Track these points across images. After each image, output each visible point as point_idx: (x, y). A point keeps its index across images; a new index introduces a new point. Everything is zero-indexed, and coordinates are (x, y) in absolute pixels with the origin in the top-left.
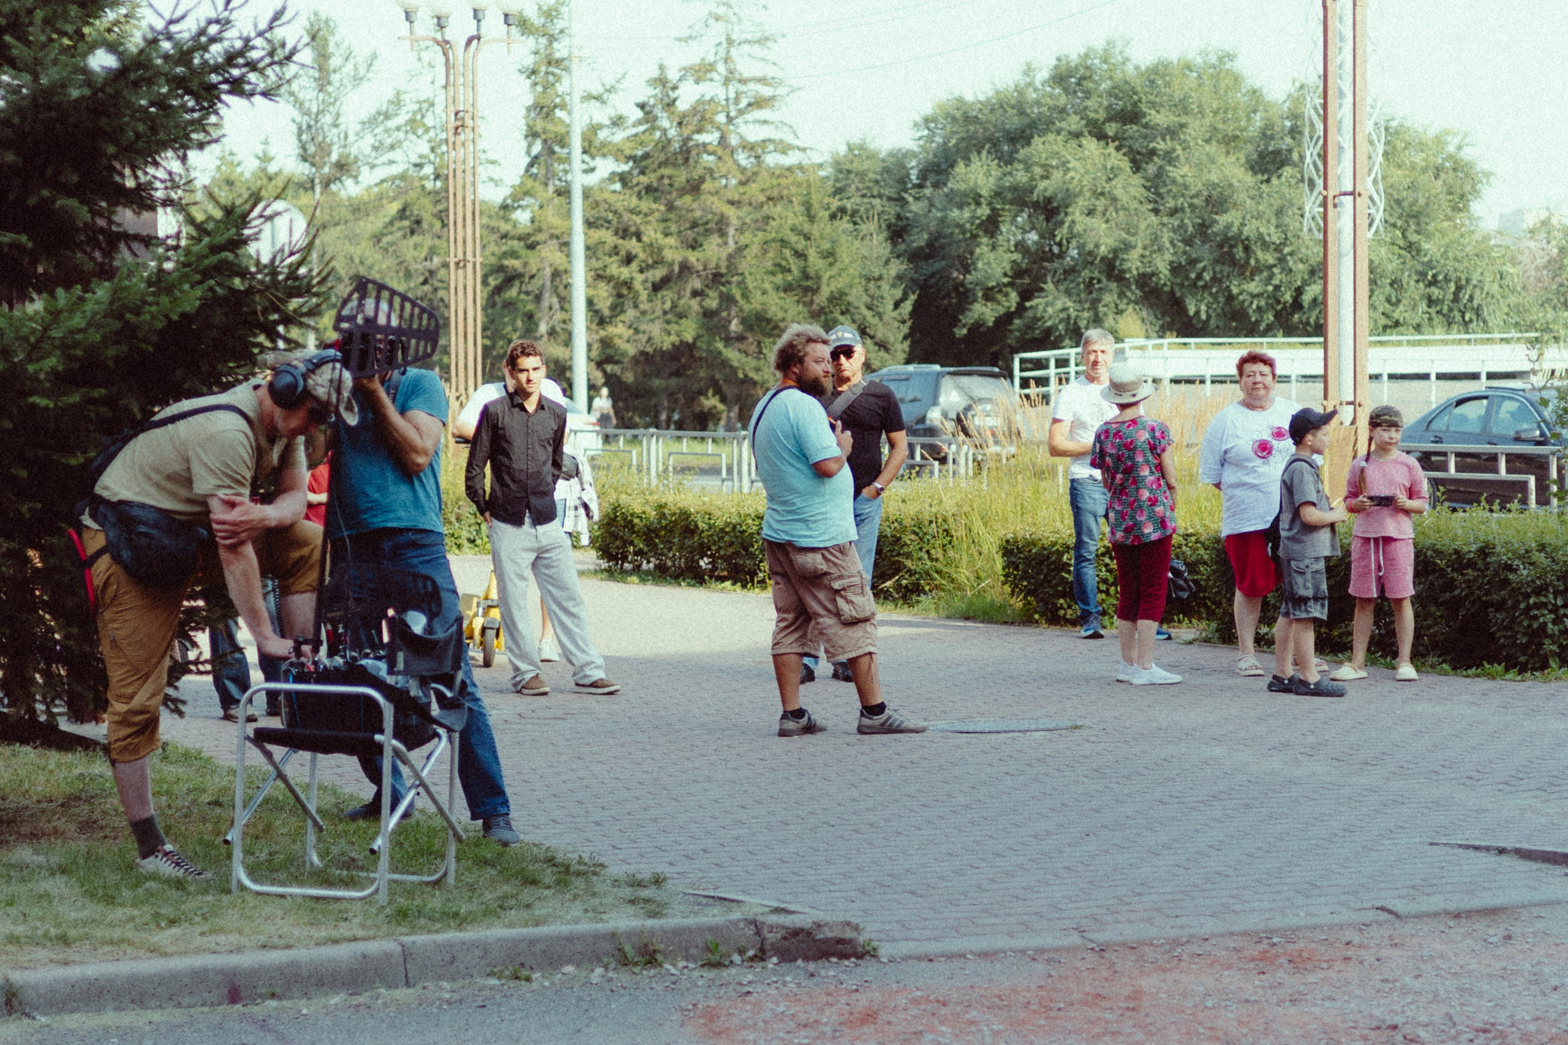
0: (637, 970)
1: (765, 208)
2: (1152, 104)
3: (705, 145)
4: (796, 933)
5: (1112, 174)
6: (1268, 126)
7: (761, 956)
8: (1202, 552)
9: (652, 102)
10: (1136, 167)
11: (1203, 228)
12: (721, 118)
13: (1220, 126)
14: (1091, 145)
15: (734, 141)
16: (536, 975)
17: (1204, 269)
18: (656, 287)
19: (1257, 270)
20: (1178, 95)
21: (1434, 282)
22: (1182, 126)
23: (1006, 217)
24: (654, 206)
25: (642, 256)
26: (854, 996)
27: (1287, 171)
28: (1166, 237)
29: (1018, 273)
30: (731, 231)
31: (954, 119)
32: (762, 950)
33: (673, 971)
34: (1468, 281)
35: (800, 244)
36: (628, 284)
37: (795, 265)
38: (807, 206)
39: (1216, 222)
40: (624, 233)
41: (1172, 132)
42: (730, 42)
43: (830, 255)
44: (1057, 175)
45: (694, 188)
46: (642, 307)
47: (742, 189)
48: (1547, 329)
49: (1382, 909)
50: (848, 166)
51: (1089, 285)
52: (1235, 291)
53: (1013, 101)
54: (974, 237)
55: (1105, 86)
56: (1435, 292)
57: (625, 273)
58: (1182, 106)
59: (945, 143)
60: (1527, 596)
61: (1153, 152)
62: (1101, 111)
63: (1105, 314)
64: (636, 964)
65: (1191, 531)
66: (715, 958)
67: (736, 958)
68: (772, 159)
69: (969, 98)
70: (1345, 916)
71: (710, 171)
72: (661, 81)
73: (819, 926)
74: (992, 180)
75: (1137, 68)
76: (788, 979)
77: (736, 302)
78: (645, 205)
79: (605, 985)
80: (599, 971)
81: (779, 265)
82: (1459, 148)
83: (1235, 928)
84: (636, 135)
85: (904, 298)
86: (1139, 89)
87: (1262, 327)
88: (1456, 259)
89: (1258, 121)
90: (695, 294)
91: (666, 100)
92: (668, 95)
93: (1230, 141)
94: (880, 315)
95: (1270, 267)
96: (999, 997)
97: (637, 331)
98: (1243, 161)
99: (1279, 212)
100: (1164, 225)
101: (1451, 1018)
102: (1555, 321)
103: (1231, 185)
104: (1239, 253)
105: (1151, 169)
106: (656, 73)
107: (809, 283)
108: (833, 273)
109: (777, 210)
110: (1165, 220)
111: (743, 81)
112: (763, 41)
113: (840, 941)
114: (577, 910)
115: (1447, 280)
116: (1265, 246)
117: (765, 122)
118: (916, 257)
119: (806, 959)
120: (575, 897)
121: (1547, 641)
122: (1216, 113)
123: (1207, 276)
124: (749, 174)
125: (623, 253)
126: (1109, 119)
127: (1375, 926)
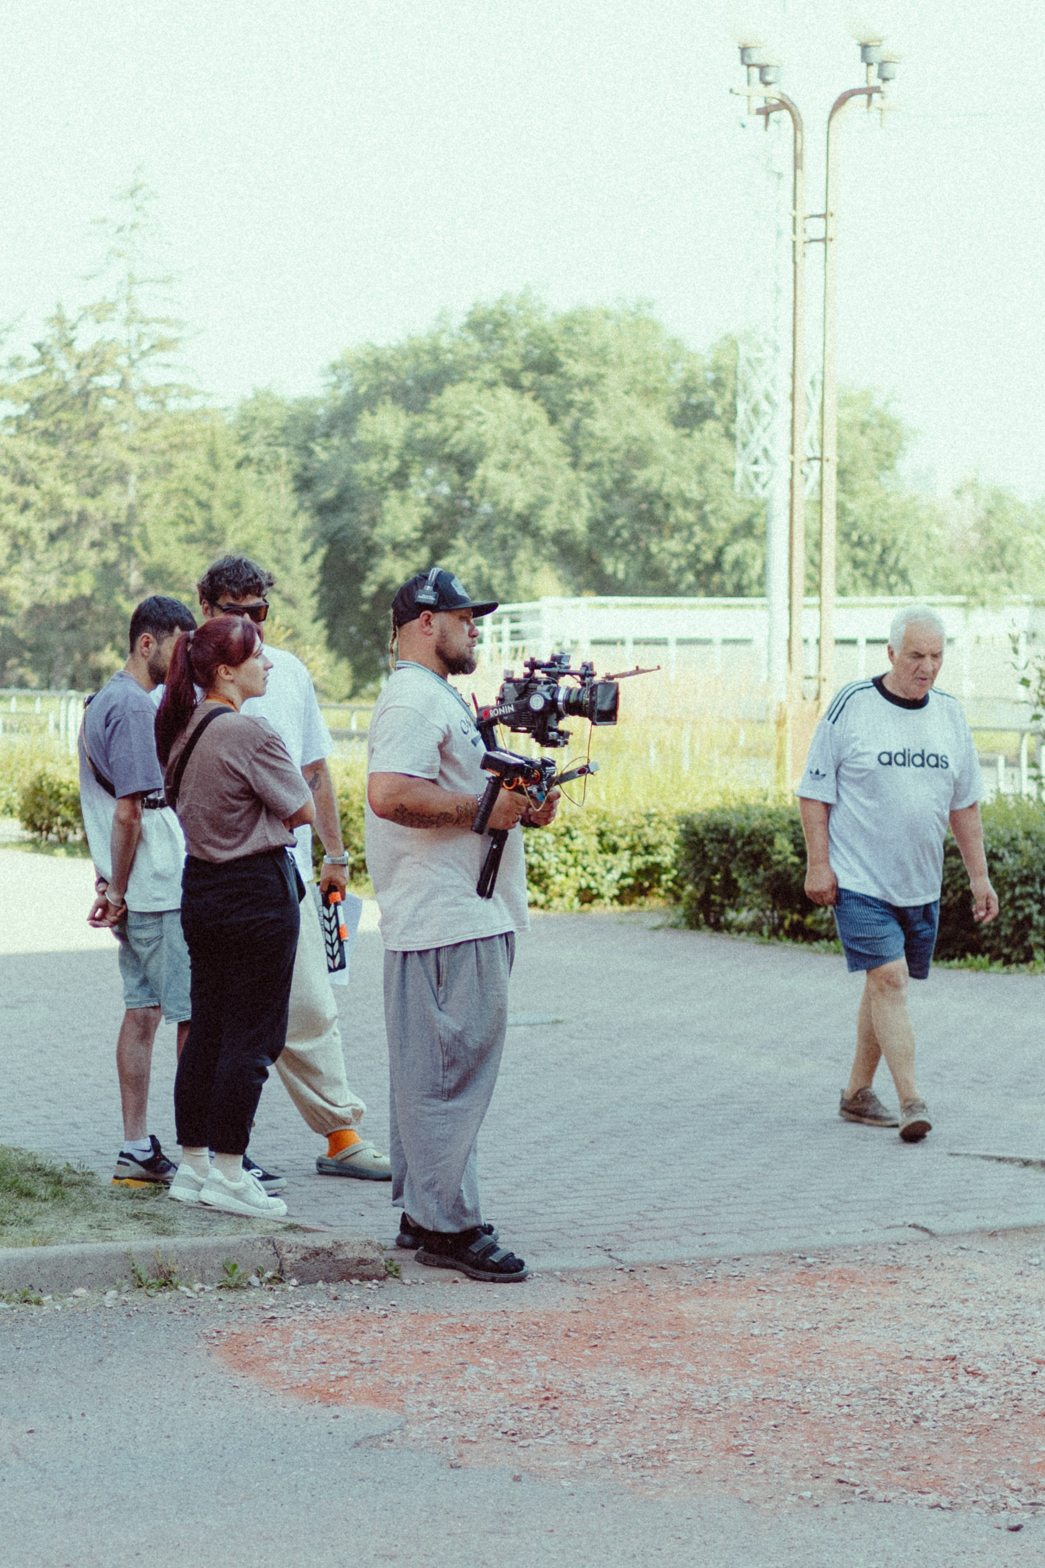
0: (151, 1292)
1: (168, 454)
2: (570, 354)
3: (103, 388)
4: (316, 1253)
5: (528, 427)
6: (692, 377)
7: (279, 1279)
8: (664, 831)
9: (49, 342)
10: (553, 419)
11: (621, 484)
12: (122, 361)
13: (640, 378)
14: (505, 394)
15: (134, 383)
16: (47, 1298)
17: (623, 527)
18: (52, 538)
19: (676, 528)
20: (597, 343)
21: (859, 543)
22: (601, 376)
23: (416, 469)
24: (53, 452)
25: (41, 504)
26: (386, 1323)
27: (710, 426)
28: (583, 491)
29: (428, 528)
30: (133, 479)
31: (365, 365)
32: (281, 1271)
33: (189, 1294)
34: (894, 542)
35: (204, 494)
36: (25, 534)
37: (199, 517)
38: (212, 455)
39: (635, 477)
40: (23, 480)
41: (588, 383)
42: (132, 281)
43: (236, 506)
44: (470, 427)
45: (93, 434)
46: (38, 557)
47: (143, 435)
48: (973, 593)
49: (915, 1226)
50: (255, 414)
51: (504, 543)
52: (654, 549)
53: (427, 347)
54: (384, 489)
55: (522, 333)
56: (861, 554)
57: (23, 522)
58: (601, 355)
59: (355, 391)
60: (1013, 886)
61: (570, 404)
62: (517, 360)
63: (520, 573)
64: (150, 1286)
65: (653, 811)
66: (232, 1281)
67: (254, 1280)
68: (172, 405)
69: (381, 343)
70: (878, 1235)
71: (110, 416)
72: (59, 320)
73: (340, 1245)
74: (401, 430)
75: (554, 314)
76: (312, 1303)
77: (136, 555)
78: (44, 451)
79: (120, 1309)
80: (112, 1293)
81: (180, 516)
82: (886, 404)
83: (765, 1248)
84: (34, 377)
85: (313, 552)
86: (555, 337)
87: (683, 586)
88: (883, 521)
89: (679, 373)
90: (93, 545)
91: (64, 341)
92: (65, 335)
93: (650, 393)
94: (286, 569)
95: (689, 526)
96: (537, 1324)
97: (34, 583)
98: (664, 414)
99: (701, 469)
100: (582, 480)
101: (1009, 1349)
102: (983, 585)
103: (651, 439)
104: (659, 510)
105: (567, 422)
106: (54, 312)
107: (213, 535)
108: (239, 524)
109: (179, 458)
110: (583, 475)
111: (145, 322)
112: (166, 281)
113: (362, 1262)
114: (79, 1227)
115: (873, 541)
116: (687, 503)
117: (168, 366)
118: (324, 510)
119: (327, 1280)
120: (75, 1211)
121: (1032, 932)
122: (635, 363)
123: (625, 534)
124: (151, 418)
125: (21, 501)
126: (526, 369)
127: (910, 1245)
